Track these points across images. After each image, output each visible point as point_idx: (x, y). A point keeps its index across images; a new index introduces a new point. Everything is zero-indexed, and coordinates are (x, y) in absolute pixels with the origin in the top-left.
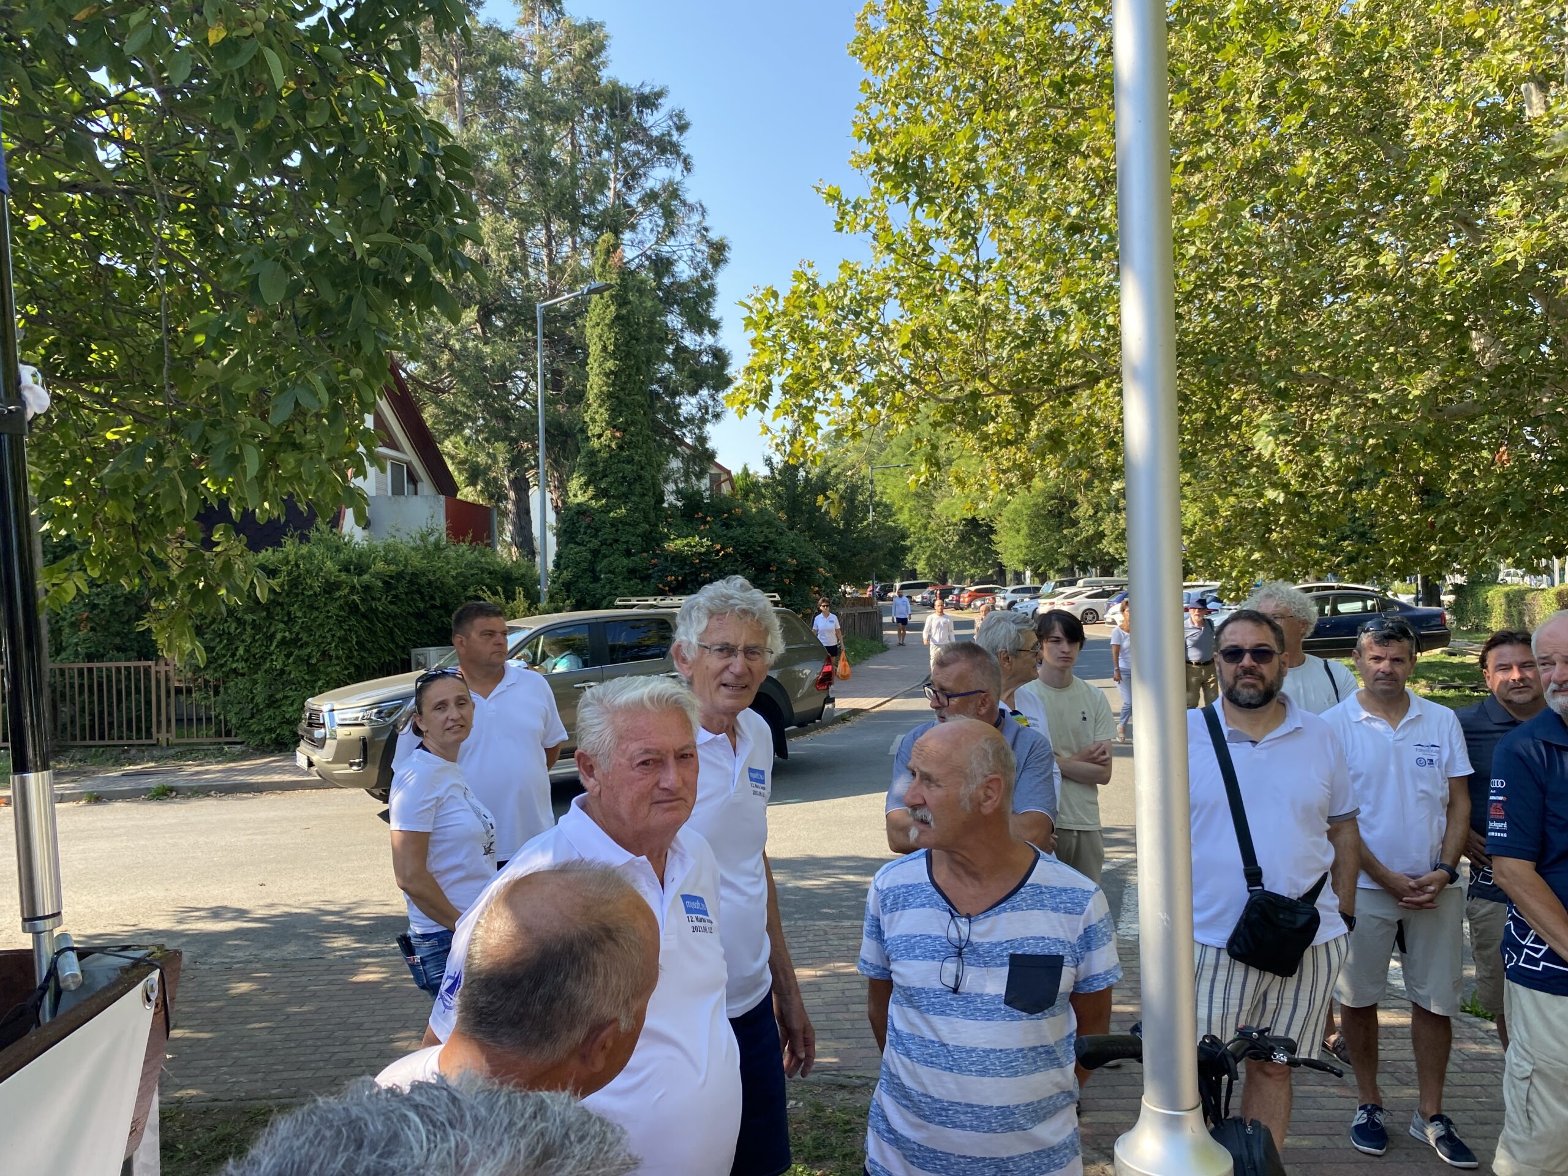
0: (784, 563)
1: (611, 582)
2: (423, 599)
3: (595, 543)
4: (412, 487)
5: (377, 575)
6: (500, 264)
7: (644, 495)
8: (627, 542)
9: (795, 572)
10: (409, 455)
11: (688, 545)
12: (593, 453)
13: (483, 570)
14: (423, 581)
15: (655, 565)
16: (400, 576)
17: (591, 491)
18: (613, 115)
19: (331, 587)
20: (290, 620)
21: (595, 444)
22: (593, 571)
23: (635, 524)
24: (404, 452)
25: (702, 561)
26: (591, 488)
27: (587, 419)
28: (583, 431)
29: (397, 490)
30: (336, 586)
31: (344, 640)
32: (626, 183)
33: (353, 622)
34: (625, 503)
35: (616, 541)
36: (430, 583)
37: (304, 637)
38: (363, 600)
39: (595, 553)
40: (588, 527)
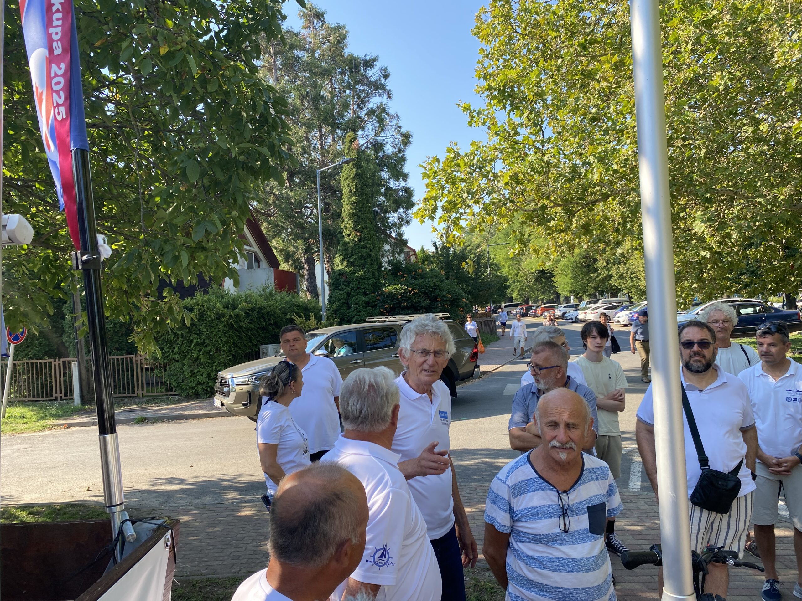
0: (444, 296)
1: (357, 309)
2: (265, 320)
3: (348, 289)
4: (257, 264)
5: (242, 309)
6: (297, 150)
7: (372, 264)
8: (364, 288)
9: (450, 301)
10: (255, 248)
11: (395, 289)
12: (346, 244)
13: (294, 305)
14: (265, 311)
15: (379, 300)
16: (253, 309)
17: (345, 263)
18: (351, 72)
19: (219, 316)
20: (200, 333)
21: (347, 239)
22: (348, 303)
23: (368, 279)
24: (253, 247)
25: (402, 297)
26: (346, 262)
27: (343, 227)
28: (341, 233)
29: (250, 266)
30: (223, 315)
31: (227, 342)
32: (359, 106)
33: (231, 333)
34: (362, 268)
35: (359, 288)
36: (268, 312)
37: (207, 341)
38: (236, 322)
39: (349, 294)
40: (345, 281)
